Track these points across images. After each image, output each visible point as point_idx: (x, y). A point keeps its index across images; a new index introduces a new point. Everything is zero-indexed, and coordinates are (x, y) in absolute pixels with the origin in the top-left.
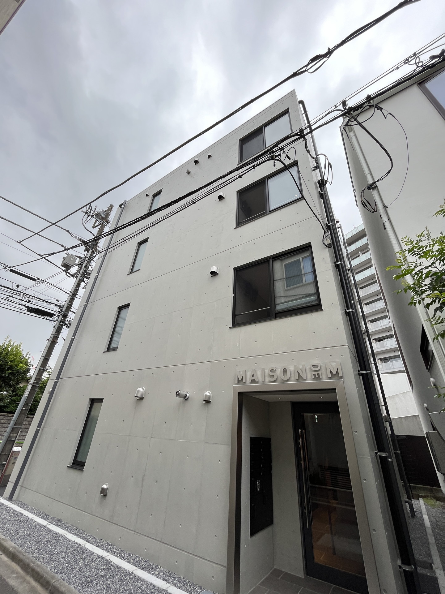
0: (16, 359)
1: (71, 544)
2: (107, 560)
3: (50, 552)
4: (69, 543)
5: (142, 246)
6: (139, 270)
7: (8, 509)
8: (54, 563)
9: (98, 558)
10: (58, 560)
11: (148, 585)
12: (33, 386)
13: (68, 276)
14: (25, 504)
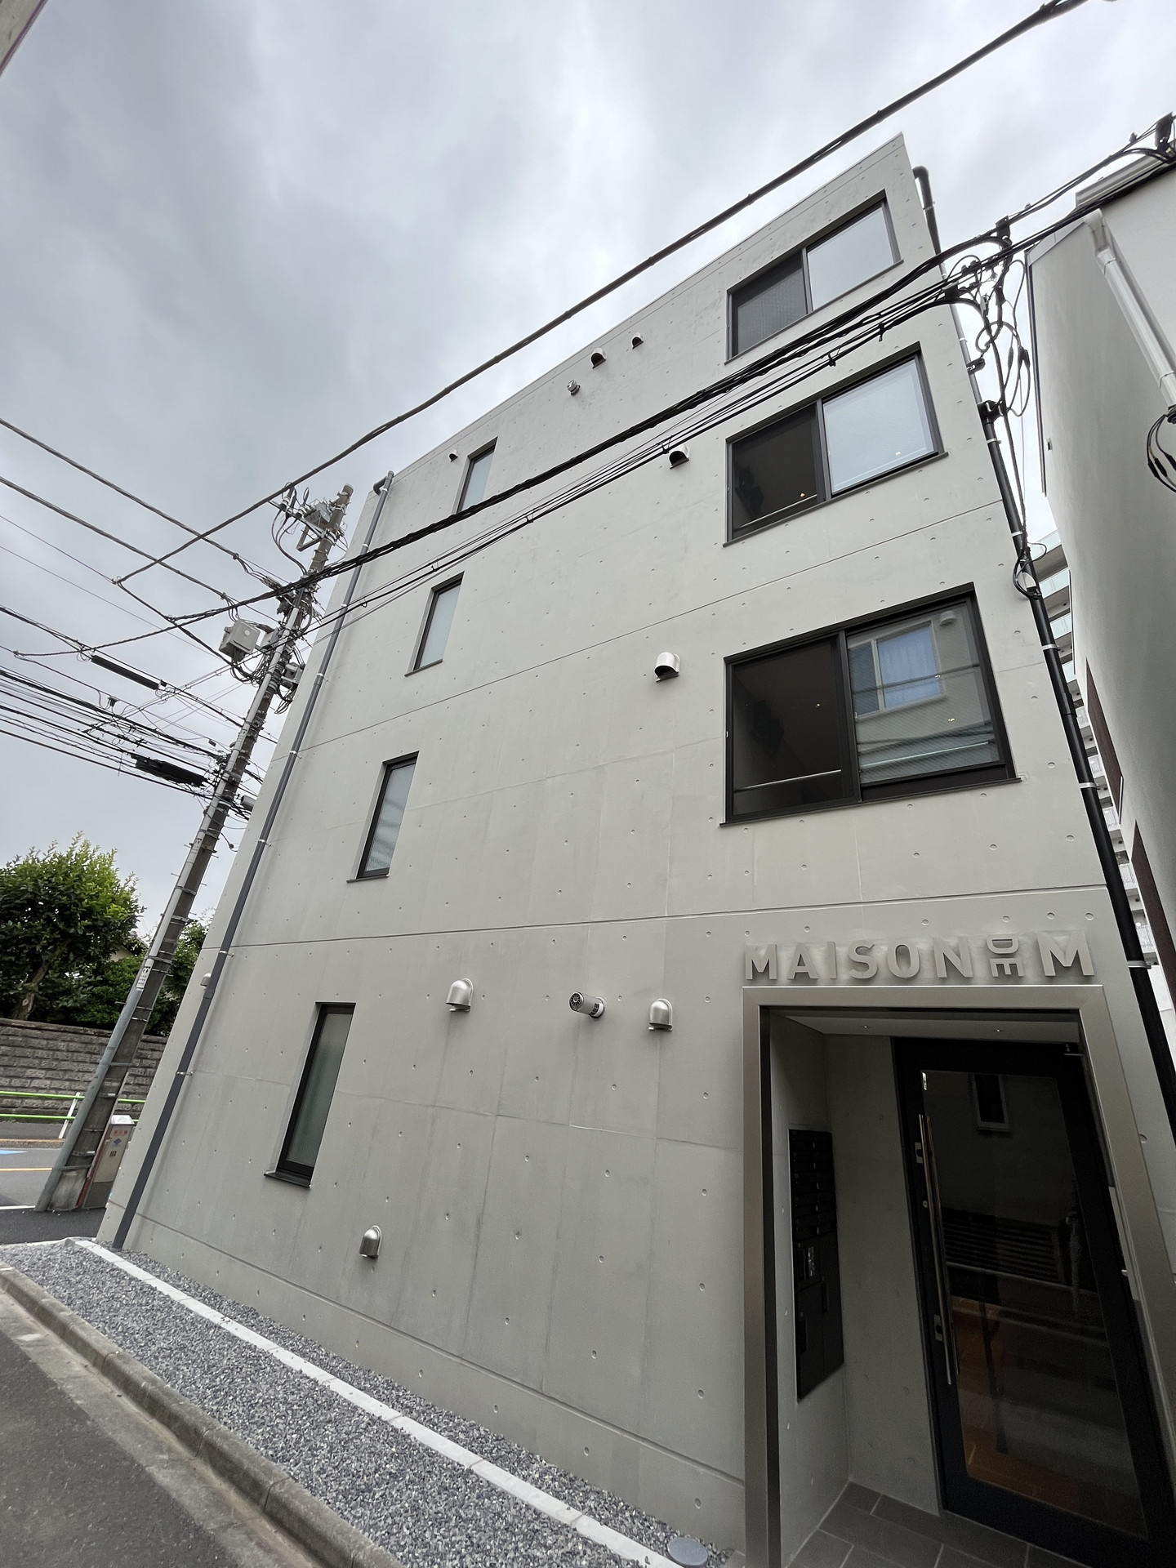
0: (101, 891)
1: (294, 1378)
2: (395, 1430)
3: (245, 1399)
4: (288, 1377)
5: (443, 598)
6: (440, 662)
7: (118, 1274)
8: (261, 1430)
9: (370, 1422)
10: (271, 1422)
11: (521, 1509)
12: (157, 963)
13: (237, 677)
14: (156, 1263)
